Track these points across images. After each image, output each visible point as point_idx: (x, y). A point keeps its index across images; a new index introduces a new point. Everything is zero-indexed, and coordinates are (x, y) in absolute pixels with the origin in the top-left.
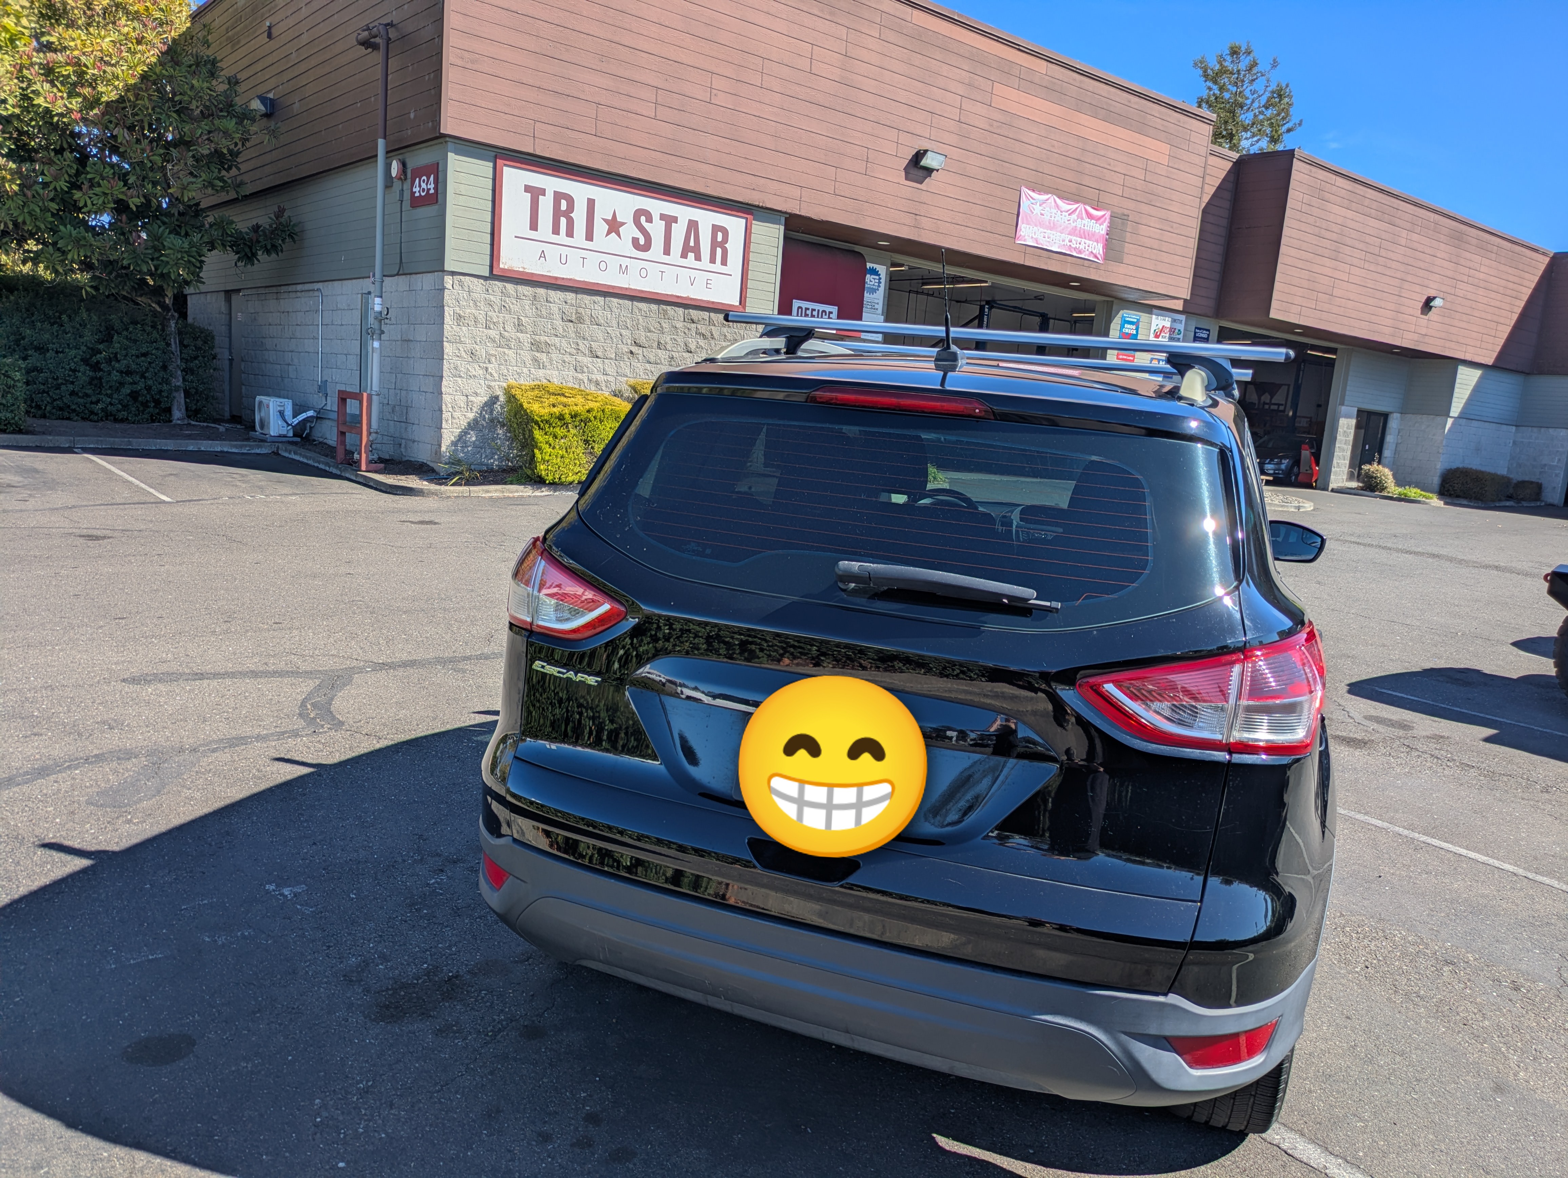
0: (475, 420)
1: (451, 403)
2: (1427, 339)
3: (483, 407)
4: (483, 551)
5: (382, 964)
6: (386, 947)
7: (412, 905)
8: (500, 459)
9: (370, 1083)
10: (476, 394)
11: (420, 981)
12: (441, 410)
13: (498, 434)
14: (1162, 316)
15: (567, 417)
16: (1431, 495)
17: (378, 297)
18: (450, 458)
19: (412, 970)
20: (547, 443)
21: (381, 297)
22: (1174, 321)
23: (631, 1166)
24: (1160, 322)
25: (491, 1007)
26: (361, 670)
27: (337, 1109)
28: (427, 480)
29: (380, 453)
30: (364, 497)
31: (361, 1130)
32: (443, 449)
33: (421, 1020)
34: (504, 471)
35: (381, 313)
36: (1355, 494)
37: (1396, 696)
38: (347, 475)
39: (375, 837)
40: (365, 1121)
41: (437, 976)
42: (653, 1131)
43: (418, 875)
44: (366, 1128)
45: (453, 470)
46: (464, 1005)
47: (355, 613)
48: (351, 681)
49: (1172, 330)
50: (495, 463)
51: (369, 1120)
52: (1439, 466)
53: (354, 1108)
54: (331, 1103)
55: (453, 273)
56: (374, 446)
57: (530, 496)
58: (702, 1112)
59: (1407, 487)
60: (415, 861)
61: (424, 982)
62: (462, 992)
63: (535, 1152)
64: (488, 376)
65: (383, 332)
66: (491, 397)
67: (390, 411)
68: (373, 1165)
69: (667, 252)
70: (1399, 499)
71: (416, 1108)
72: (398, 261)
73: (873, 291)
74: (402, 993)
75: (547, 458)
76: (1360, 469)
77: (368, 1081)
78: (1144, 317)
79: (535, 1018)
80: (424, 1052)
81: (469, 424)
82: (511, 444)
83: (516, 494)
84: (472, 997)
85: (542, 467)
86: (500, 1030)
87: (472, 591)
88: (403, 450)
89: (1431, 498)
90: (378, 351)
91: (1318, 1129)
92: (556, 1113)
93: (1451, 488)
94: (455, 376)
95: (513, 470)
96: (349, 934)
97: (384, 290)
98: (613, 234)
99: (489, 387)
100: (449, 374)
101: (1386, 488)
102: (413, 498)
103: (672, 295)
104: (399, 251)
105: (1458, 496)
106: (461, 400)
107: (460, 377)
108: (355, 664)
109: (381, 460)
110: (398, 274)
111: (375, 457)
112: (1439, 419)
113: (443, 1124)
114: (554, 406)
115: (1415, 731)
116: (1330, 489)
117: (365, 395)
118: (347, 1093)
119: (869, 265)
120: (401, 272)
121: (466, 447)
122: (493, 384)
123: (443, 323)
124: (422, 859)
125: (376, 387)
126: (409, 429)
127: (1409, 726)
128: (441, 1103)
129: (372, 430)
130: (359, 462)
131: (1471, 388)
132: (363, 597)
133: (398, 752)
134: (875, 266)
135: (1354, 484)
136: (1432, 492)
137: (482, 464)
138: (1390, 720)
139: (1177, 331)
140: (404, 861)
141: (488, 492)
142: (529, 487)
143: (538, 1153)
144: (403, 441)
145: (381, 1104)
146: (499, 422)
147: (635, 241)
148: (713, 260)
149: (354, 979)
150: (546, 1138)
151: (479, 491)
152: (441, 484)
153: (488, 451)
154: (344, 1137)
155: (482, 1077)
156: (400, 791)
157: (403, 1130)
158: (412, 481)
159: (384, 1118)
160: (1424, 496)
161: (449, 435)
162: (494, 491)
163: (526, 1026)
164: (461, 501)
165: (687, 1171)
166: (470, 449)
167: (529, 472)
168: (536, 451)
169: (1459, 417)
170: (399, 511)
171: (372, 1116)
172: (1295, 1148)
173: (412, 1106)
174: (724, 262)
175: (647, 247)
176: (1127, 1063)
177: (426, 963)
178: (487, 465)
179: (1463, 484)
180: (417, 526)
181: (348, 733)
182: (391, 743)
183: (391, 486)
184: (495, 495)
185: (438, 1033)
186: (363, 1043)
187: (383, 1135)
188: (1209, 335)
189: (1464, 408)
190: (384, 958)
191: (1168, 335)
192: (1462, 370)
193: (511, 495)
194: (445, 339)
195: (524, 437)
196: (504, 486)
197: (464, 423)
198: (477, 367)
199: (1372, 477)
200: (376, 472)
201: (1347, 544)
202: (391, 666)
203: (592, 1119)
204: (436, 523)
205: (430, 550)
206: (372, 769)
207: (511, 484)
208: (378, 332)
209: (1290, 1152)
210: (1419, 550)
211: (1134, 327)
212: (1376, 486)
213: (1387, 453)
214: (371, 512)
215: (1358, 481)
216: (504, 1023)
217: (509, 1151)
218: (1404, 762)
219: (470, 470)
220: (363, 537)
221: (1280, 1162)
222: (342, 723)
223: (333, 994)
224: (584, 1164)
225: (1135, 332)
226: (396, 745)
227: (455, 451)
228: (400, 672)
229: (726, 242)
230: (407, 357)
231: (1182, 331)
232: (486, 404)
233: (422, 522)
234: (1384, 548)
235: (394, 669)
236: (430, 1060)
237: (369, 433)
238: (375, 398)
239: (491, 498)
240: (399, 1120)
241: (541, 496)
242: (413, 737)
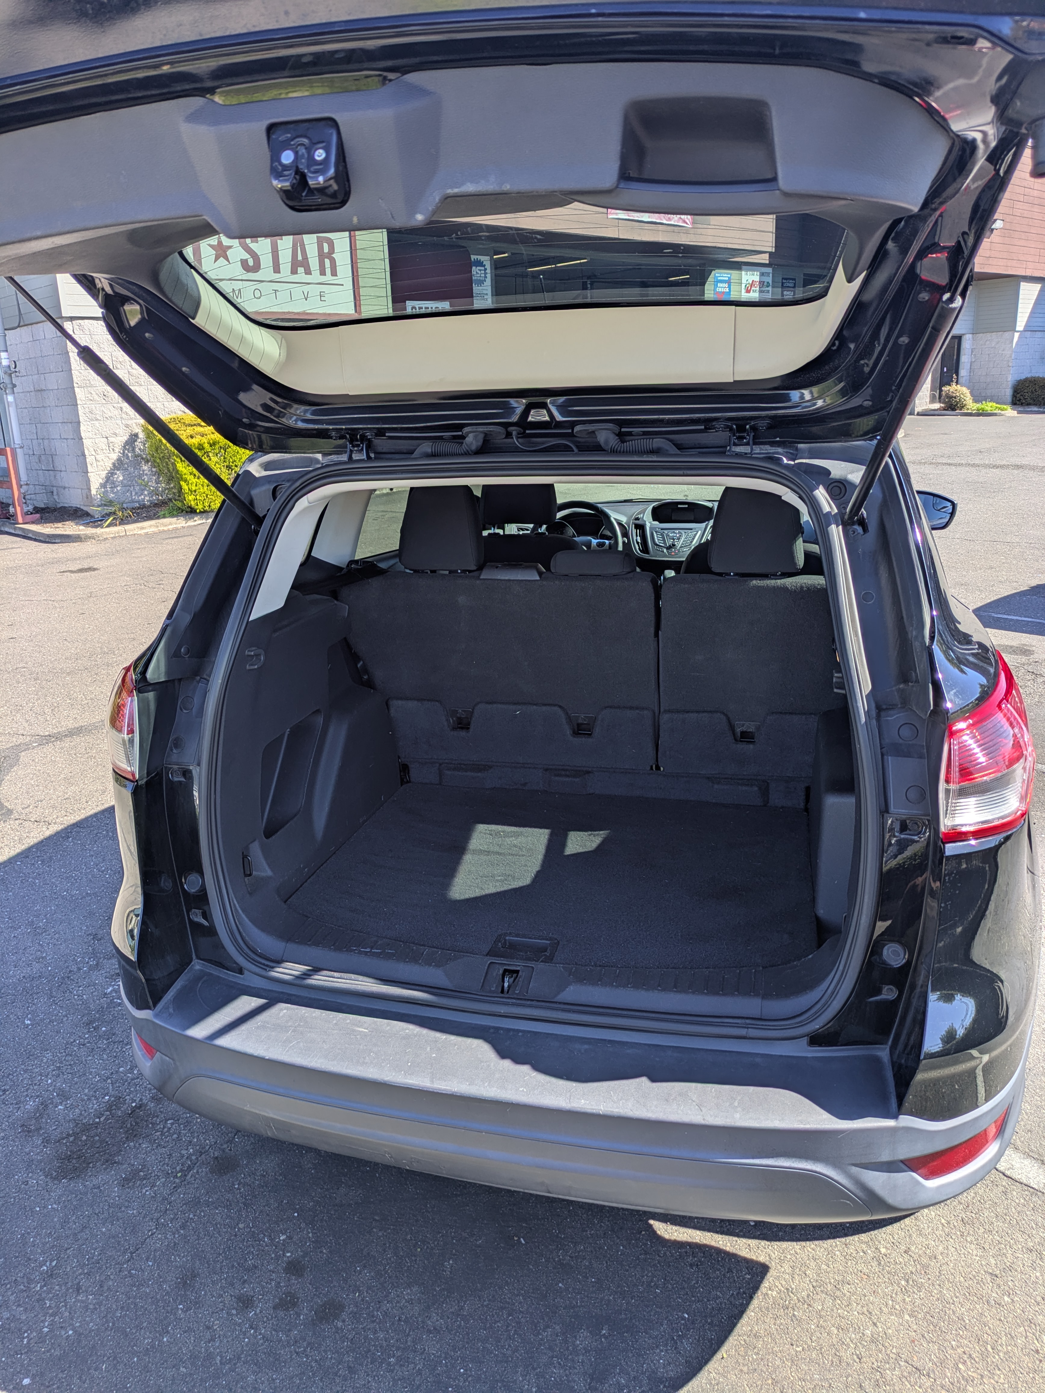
0: (119, 460)
1: (92, 447)
2: (991, 261)
3: (124, 447)
4: (143, 594)
5: (61, 1103)
6: (65, 1082)
7: (89, 1023)
8: (151, 494)
9: (54, 1263)
10: (116, 434)
11: (102, 1119)
12: (84, 455)
13: (143, 471)
14: (750, 270)
15: (206, 446)
16: (1005, 407)
17: (3, 351)
18: (101, 500)
19: (94, 1106)
20: (191, 474)
21: (7, 351)
22: (762, 274)
23: (340, 1324)
24: (750, 277)
25: (179, 1139)
26: (27, 747)
27: (19, 1306)
28: (83, 524)
29: (35, 503)
30: (24, 550)
31: (46, 1330)
32: (93, 492)
33: (105, 1169)
34: (156, 505)
35: (9, 367)
36: (938, 415)
37: (1012, 620)
38: (7, 529)
39: (48, 944)
40: (51, 1315)
41: (119, 1109)
42: (360, 1272)
43: (95, 984)
44: (52, 1324)
45: (106, 511)
46: (150, 1142)
47: (18, 683)
48: (18, 760)
49: (762, 283)
50: (146, 499)
51: (54, 1315)
52: (1010, 379)
53: (38, 1301)
54: (12, 1298)
55: (72, 319)
56: (27, 497)
57: (183, 527)
58: (409, 1237)
59: (984, 402)
60: (91, 968)
61: (107, 1119)
62: (147, 1126)
63: (235, 1324)
64: (124, 416)
65: (14, 386)
66: (131, 435)
67: (37, 461)
68: (60, 1375)
69: (277, 269)
70: (978, 415)
71: (106, 1288)
72: (17, 313)
73: (481, 282)
74: (84, 1138)
75: (194, 488)
76: (941, 391)
77: (51, 1261)
78: (734, 274)
79: (225, 1146)
80: (111, 1210)
81: (114, 464)
82: (158, 478)
83: (170, 527)
84: (157, 1131)
85: (190, 498)
86: (190, 1168)
87: (134, 639)
88: (56, 497)
89: (1006, 410)
90: (14, 404)
91: (1030, 1139)
92: (256, 1267)
93: (1022, 398)
94: (92, 420)
95: (163, 503)
96: (26, 1071)
97: (8, 343)
98: (222, 258)
99: (127, 426)
100: (86, 418)
101: (965, 405)
102: (71, 544)
103: (289, 313)
104: (16, 303)
105: (1029, 404)
106: (102, 443)
107: (97, 420)
108: (21, 740)
109: (37, 510)
110: (19, 326)
111: (30, 508)
112: (1007, 335)
113: (136, 1305)
114: (192, 437)
115: (1036, 656)
116: (916, 413)
117: (8, 449)
118: (30, 1281)
119: (473, 257)
120: (21, 324)
121: (115, 487)
122: (130, 422)
123: (71, 370)
124: (97, 965)
125: (17, 440)
126: (58, 477)
127: (1029, 650)
128: (131, 1276)
129: (22, 483)
130: (14, 516)
131: (1033, 302)
132: (26, 663)
133: (68, 837)
134: (480, 257)
135: (937, 406)
136: (1005, 404)
137: (133, 501)
138: (1011, 647)
139: (765, 284)
140: (79, 969)
141: (142, 528)
142: (182, 518)
143: (239, 1325)
144: (55, 489)
145: (67, 1290)
146: (142, 458)
147: (244, 263)
148: (323, 273)
149: (33, 1128)
150: (246, 1302)
151: (133, 528)
152: (96, 527)
153: (137, 488)
154: (28, 1342)
155: (174, 1234)
156: (72, 883)
157: (92, 1321)
158: (69, 528)
159: (71, 1308)
160: (999, 409)
161: (96, 478)
162: (149, 526)
163: (217, 1158)
164: (117, 542)
165: (399, 1320)
166: (119, 488)
167: (179, 504)
168: (182, 483)
169: (1025, 331)
170: (58, 561)
171: (58, 1307)
172: (1012, 1168)
173: (101, 1286)
174: (334, 273)
175: (256, 268)
176: (860, 1194)
177: (107, 1094)
178: (138, 502)
179: (1032, 392)
180: (76, 575)
181: (17, 822)
182: (60, 827)
183: (49, 536)
184: (150, 530)
185: (125, 1182)
186: (46, 1211)
187: (71, 1332)
188: (795, 284)
189: (1028, 321)
190: (64, 1096)
191: (758, 289)
192: (1024, 286)
193: (166, 528)
194: (75, 385)
195: (169, 471)
196: (157, 521)
197: (109, 465)
198: (112, 408)
199: (953, 397)
200: (33, 523)
201: (940, 466)
202: (58, 737)
203: (294, 1268)
204: (95, 569)
205: (91, 599)
206: (43, 861)
207: (164, 517)
208: (9, 386)
209: (1008, 1173)
210: (1004, 462)
211: (726, 285)
212: (956, 405)
213: (963, 372)
214: (31, 566)
215: (940, 402)
216: (194, 1158)
217: (208, 1328)
218: (1032, 691)
219: (122, 509)
220: (25, 595)
221: (1001, 1188)
222: (10, 812)
223: (11, 1152)
224: (290, 1330)
225: (727, 290)
226: (66, 829)
227: (105, 493)
228: (67, 743)
229: (333, 252)
230: (43, 407)
231: (771, 282)
232: (127, 443)
233: (81, 571)
234: (973, 465)
235: (61, 740)
236: (118, 1220)
237: (20, 486)
238: (19, 451)
239: (147, 534)
240: (86, 1308)
241: (195, 526)
242: (83, 816)
